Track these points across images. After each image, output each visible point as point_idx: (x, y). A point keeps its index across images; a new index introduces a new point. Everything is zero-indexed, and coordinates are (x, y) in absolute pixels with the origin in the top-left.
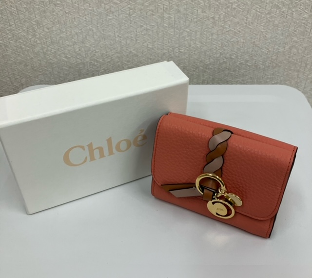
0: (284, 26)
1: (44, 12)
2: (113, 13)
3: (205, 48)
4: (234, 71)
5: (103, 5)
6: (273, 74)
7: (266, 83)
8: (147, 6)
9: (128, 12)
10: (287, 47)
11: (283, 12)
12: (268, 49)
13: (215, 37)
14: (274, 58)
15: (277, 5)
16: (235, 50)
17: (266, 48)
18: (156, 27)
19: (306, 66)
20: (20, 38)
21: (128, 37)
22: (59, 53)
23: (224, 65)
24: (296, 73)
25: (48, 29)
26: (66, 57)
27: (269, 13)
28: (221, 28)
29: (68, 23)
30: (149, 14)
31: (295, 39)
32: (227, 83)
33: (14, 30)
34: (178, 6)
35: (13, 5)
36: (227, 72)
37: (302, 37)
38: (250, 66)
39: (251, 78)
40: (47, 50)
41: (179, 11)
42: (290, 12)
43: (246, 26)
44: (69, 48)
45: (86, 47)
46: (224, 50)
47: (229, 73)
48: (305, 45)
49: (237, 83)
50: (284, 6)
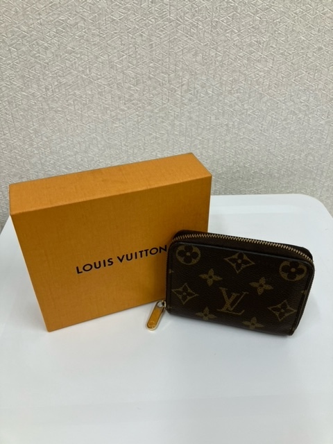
0: (300, 133)
1: (44, 119)
2: (120, 120)
3: (217, 157)
4: (247, 180)
5: (109, 111)
6: (288, 183)
7: (281, 192)
8: (157, 113)
9: (136, 120)
10: (303, 155)
11: (299, 118)
12: (283, 157)
13: (228, 144)
14: (289, 166)
15: (294, 112)
16: (249, 158)
17: (281, 156)
18: (166, 135)
19: (322, 174)
20: (15, 148)
21: (135, 146)
22: (59, 164)
23: (237, 175)
24: (312, 182)
25: (47, 138)
26: (66, 168)
27: (285, 120)
28: (235, 136)
29: (69, 132)
30: (158, 121)
31: (312, 146)
32: (240, 193)
33: (8, 139)
34: (189, 112)
35: (8, 112)
36: (240, 181)
37: (318, 144)
38: (264, 175)
39: (265, 187)
40: (46, 161)
41: (191, 118)
42: (306, 118)
43: (261, 133)
44: (70, 158)
45: (89, 157)
46: (238, 158)
47: (242, 183)
48: (321, 152)
49: (250, 193)
50: (300, 112)
